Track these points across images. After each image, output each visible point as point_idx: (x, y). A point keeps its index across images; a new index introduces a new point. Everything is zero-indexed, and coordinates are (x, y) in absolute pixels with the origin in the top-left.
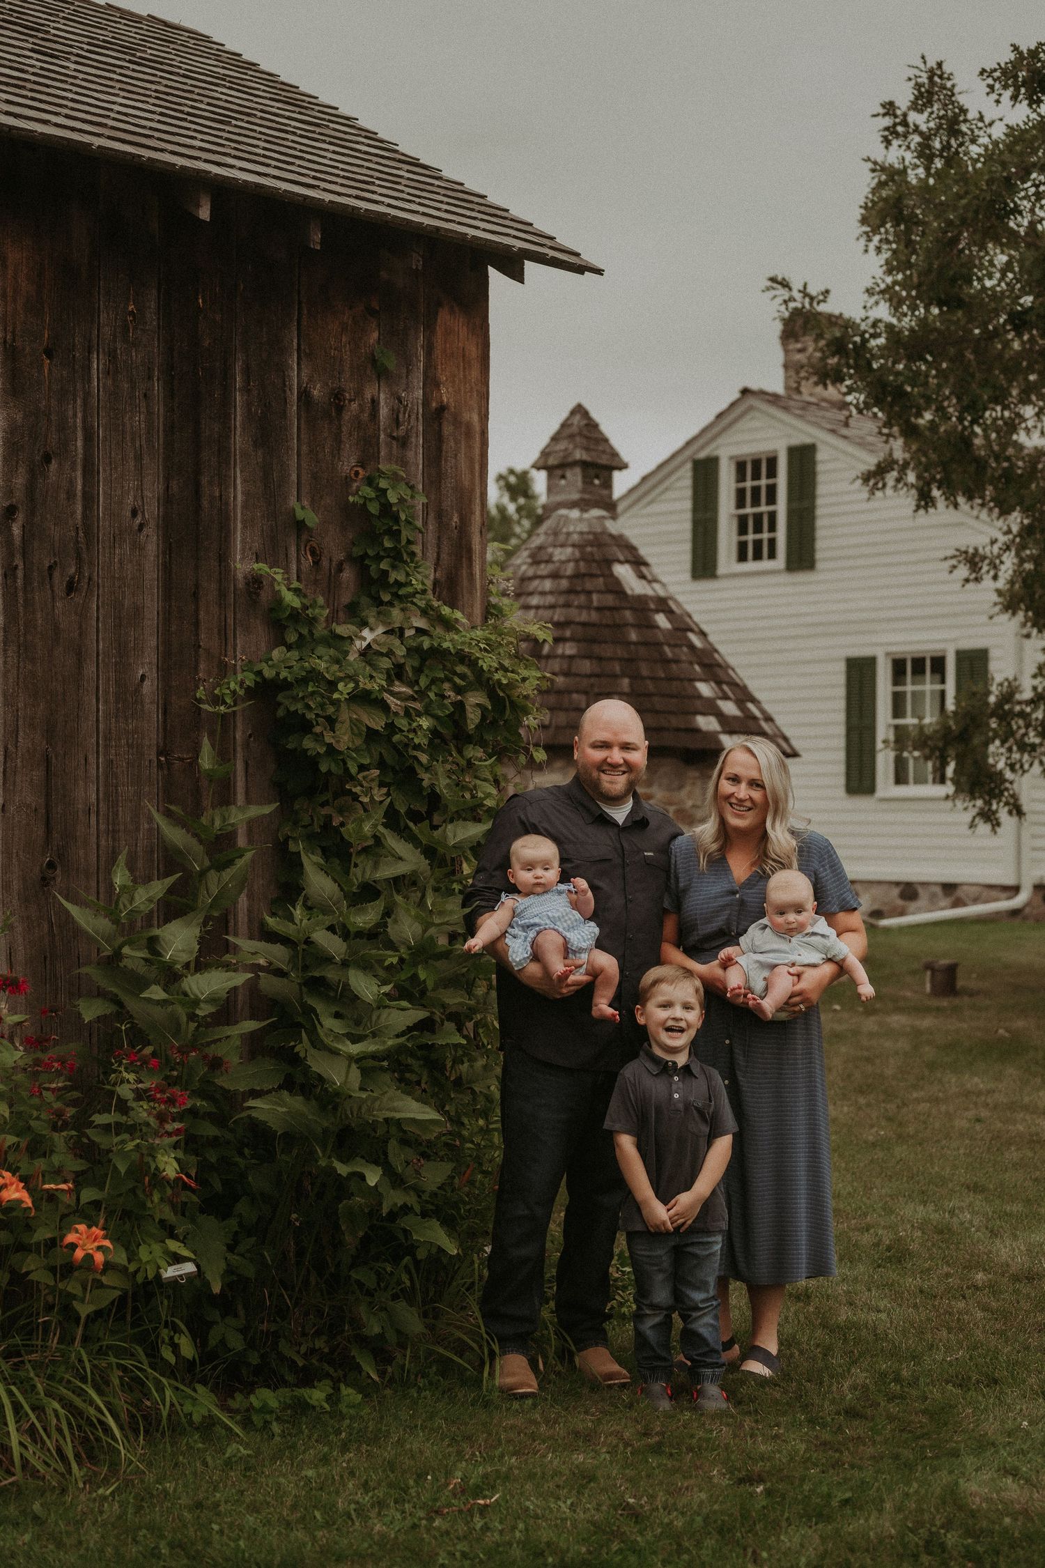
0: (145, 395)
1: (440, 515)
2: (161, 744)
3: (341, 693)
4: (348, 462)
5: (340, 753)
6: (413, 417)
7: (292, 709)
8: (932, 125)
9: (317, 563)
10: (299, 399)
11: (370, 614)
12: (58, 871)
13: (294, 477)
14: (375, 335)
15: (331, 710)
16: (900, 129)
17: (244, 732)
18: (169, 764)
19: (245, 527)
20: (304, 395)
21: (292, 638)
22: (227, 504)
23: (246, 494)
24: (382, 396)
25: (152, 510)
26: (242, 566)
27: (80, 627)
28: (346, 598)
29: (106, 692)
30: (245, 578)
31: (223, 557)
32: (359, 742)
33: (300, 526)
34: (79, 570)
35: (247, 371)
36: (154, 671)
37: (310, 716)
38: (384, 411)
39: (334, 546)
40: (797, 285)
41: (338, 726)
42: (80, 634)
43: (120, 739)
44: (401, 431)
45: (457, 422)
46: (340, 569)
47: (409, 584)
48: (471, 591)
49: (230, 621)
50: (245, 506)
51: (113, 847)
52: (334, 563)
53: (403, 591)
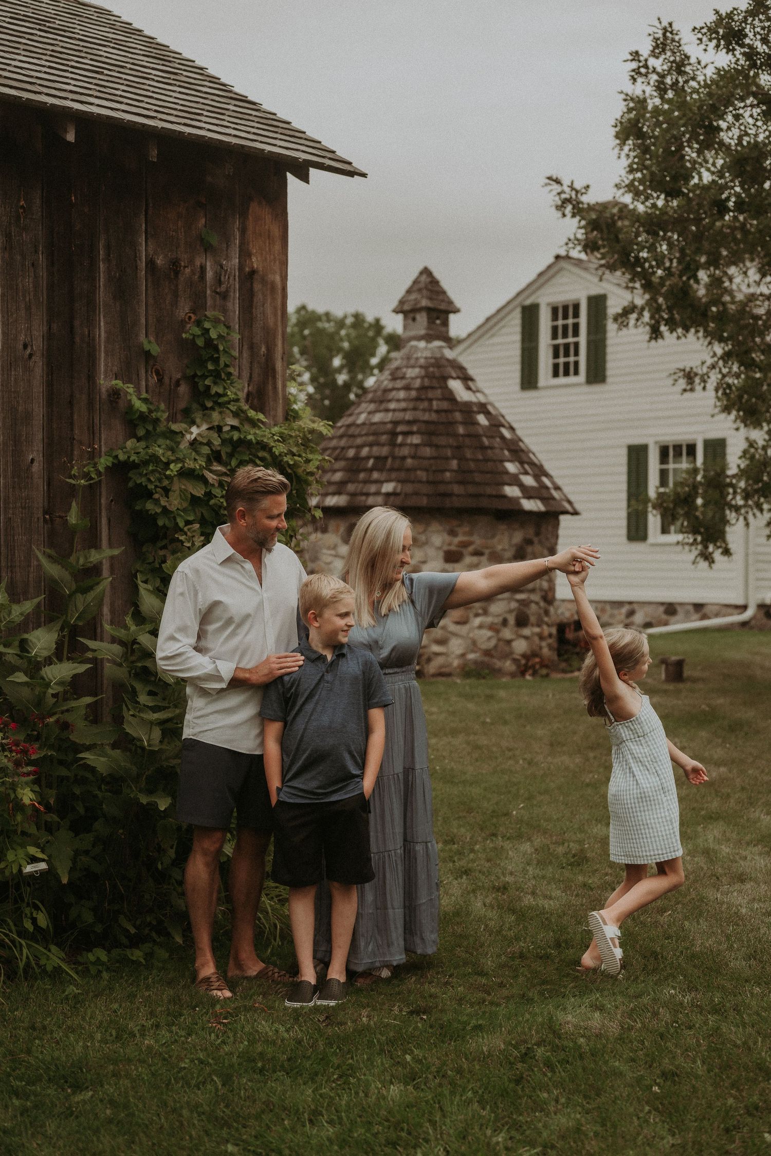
0: (33, 265)
1: (251, 347)
2: (46, 504)
3: (172, 471)
4: (183, 309)
5: (172, 512)
6: (232, 278)
7: (138, 482)
8: (665, 67)
9: (160, 380)
10: (146, 266)
11: (198, 416)
13: (143, 321)
14: (203, 221)
15: (166, 483)
16: (643, 70)
17: (107, 498)
18: (52, 520)
19: (107, 355)
20: (151, 263)
21: (141, 432)
22: (94, 340)
23: (108, 332)
24: (208, 264)
25: (38, 344)
26: (105, 382)
28: (182, 405)
29: (6, 470)
30: (107, 391)
31: (91, 378)
32: (185, 505)
33: (148, 354)
35: (108, 247)
36: (41, 455)
37: (151, 487)
38: (210, 274)
39: (173, 368)
40: (566, 182)
41: (171, 494)
43: (16, 503)
44: (223, 288)
45: (264, 281)
46: (178, 384)
47: (225, 395)
48: (276, 400)
49: (97, 421)
50: (108, 340)
51: (12, 578)
52: (173, 381)
53: (221, 400)
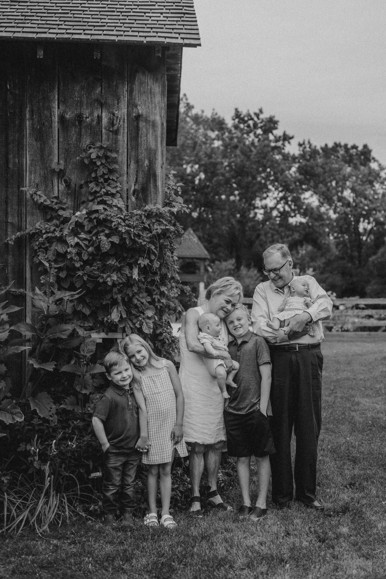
1: (137, 162)
4: (85, 143)
6: (122, 121)
9: (68, 186)
10: (59, 120)
13: (56, 152)
14: (99, 89)
19: (30, 173)
20: (62, 118)
23: (32, 160)
24: (104, 114)
35: (32, 111)
38: (105, 121)
39: (78, 178)
44: (115, 128)
45: (147, 121)
46: (80, 188)
48: (156, 193)
50: (31, 165)
52: (78, 185)
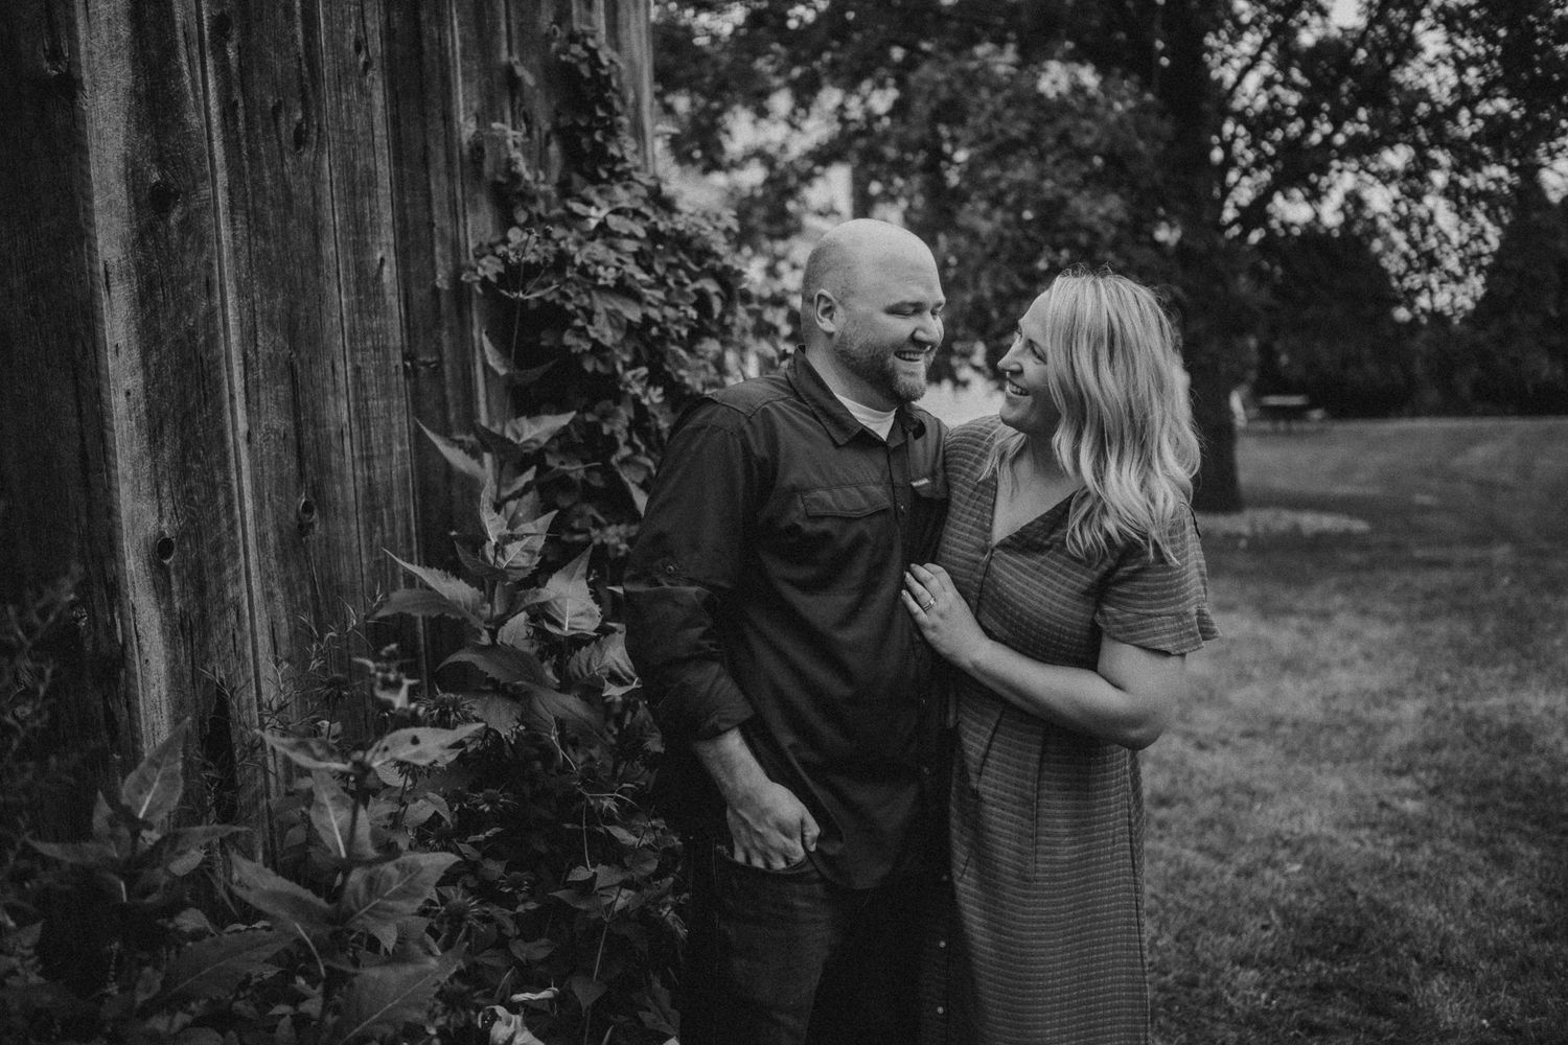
2: (406, 343)
4: (547, 16)
5: (605, 349)
12: (315, 516)
13: (503, 28)
15: (586, 301)
18: (416, 371)
19: (464, 81)
21: (522, 217)
22: (447, 50)
25: (376, 45)
26: (467, 129)
27: (314, 194)
29: (346, 279)
30: (469, 143)
31: (448, 118)
32: (619, 337)
33: (513, 83)
34: (306, 116)
36: (392, 253)
37: (570, 307)
39: (543, 113)
41: (596, 318)
42: (314, 203)
43: (365, 341)
49: (459, 196)
51: (369, 478)
52: (543, 134)
53: (618, 168)
